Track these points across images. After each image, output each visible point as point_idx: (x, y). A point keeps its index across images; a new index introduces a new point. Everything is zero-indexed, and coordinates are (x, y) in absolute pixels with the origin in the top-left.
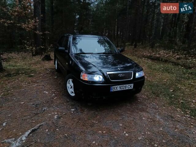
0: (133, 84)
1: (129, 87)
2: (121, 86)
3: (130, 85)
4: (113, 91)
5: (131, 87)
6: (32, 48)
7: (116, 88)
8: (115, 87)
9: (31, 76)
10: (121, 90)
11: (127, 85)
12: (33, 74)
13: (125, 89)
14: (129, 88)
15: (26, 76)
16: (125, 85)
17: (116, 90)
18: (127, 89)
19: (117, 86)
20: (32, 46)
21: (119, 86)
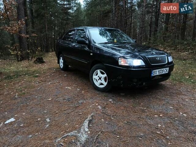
0: (168, 68)
1: (166, 70)
2: (159, 70)
3: (166, 69)
4: (153, 75)
5: (167, 71)
6: (17, 53)
7: (155, 73)
8: (155, 71)
9: (37, 76)
10: (159, 74)
11: (164, 69)
12: (38, 75)
13: (162, 73)
14: (166, 73)
15: (30, 76)
16: (162, 69)
17: (156, 75)
18: (164, 73)
19: (156, 70)
20: (16, 51)
21: (158, 70)
